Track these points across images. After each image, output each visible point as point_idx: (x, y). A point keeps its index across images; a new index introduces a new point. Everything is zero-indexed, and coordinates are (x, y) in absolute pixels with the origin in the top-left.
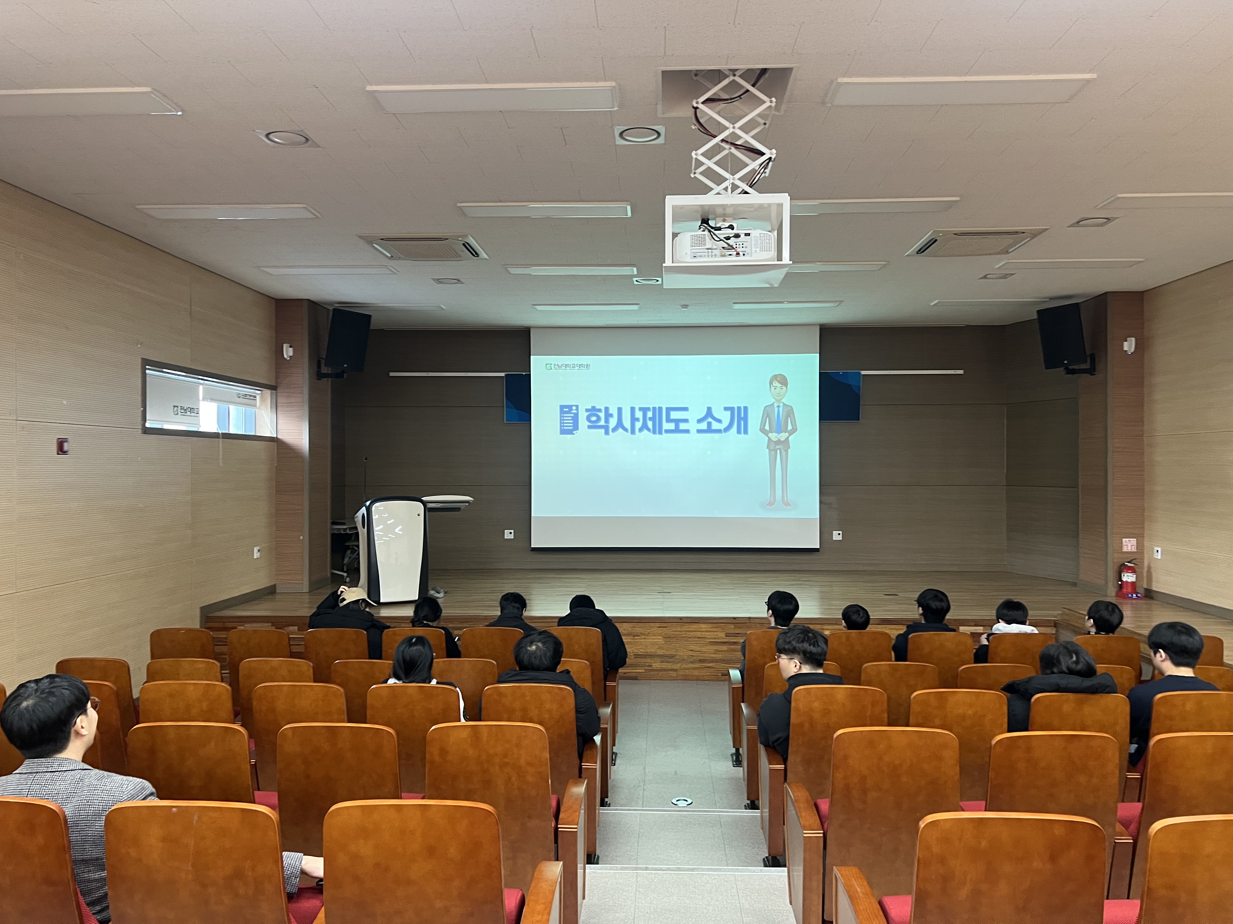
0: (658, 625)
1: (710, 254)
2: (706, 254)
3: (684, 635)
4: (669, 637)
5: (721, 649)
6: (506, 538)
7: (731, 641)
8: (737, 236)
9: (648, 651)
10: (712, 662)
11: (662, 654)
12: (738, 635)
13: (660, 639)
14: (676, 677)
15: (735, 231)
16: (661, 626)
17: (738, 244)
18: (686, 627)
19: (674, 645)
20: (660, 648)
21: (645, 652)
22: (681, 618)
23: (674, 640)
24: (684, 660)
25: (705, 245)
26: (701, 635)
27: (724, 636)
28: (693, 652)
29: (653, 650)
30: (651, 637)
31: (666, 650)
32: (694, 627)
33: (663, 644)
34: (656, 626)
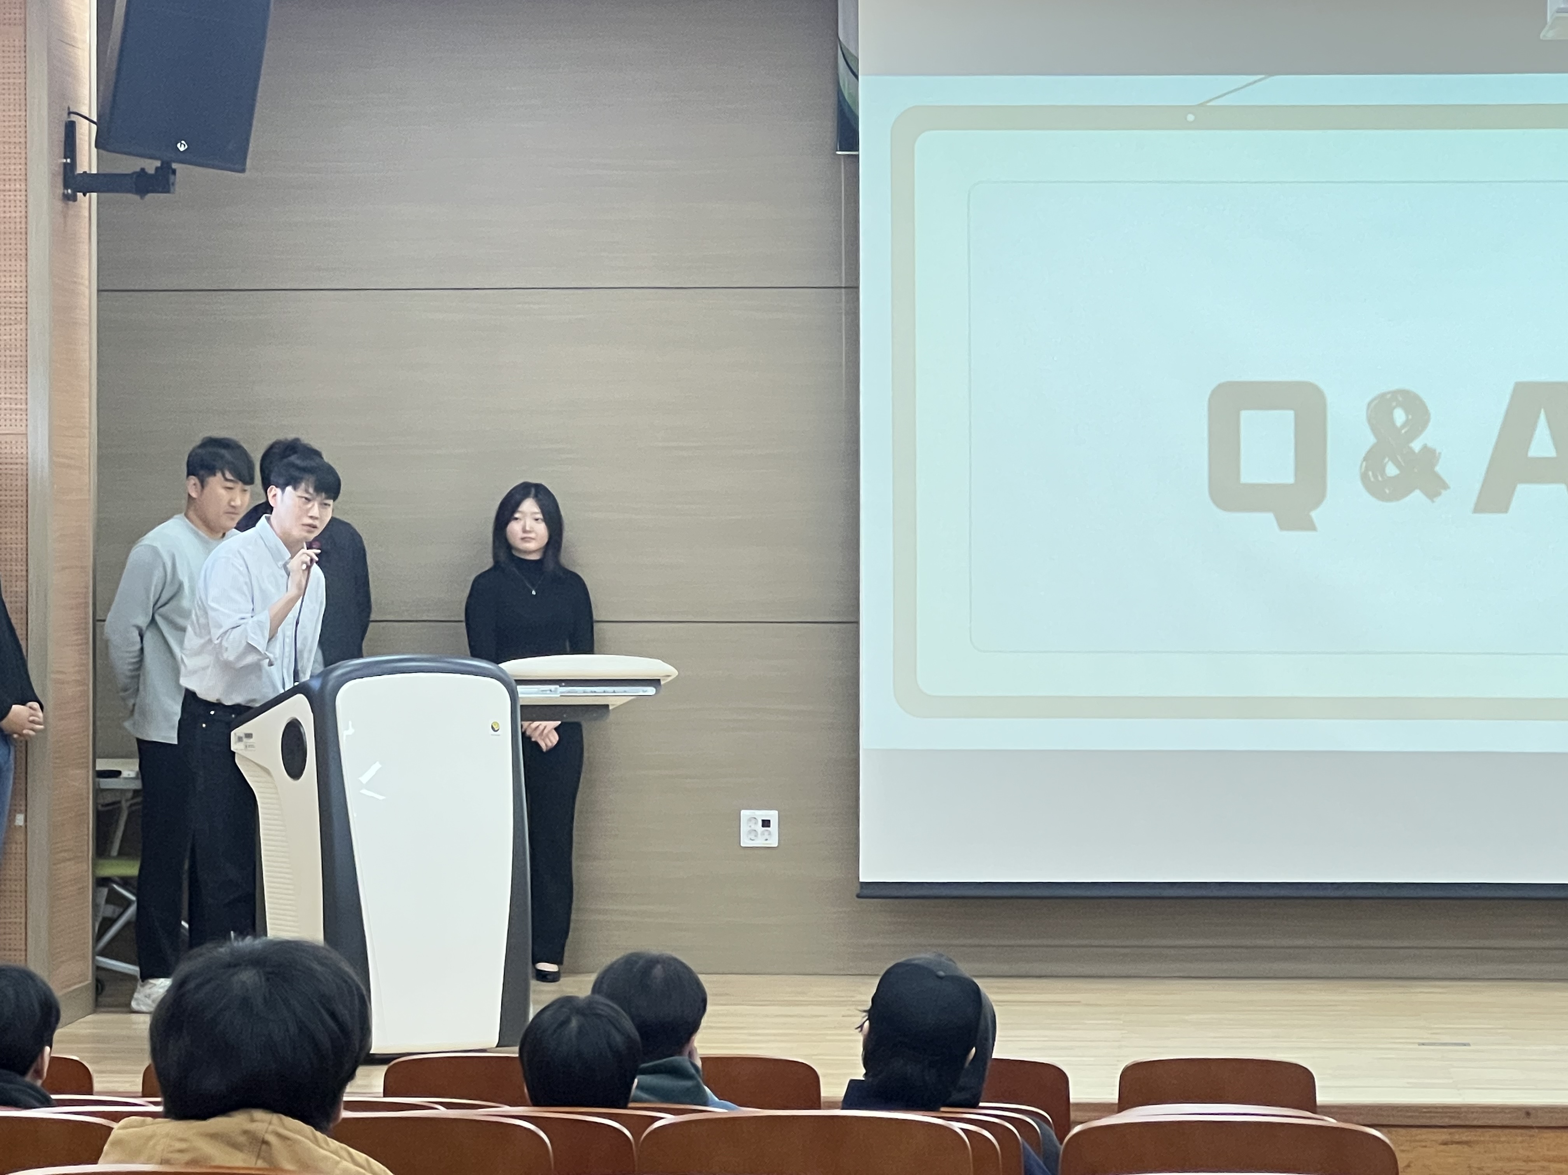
0: (1442, 1134)
6: (745, 842)
16: (1457, 1138)
18: (1547, 1145)
22: (1528, 1111)
34: (1434, 1138)
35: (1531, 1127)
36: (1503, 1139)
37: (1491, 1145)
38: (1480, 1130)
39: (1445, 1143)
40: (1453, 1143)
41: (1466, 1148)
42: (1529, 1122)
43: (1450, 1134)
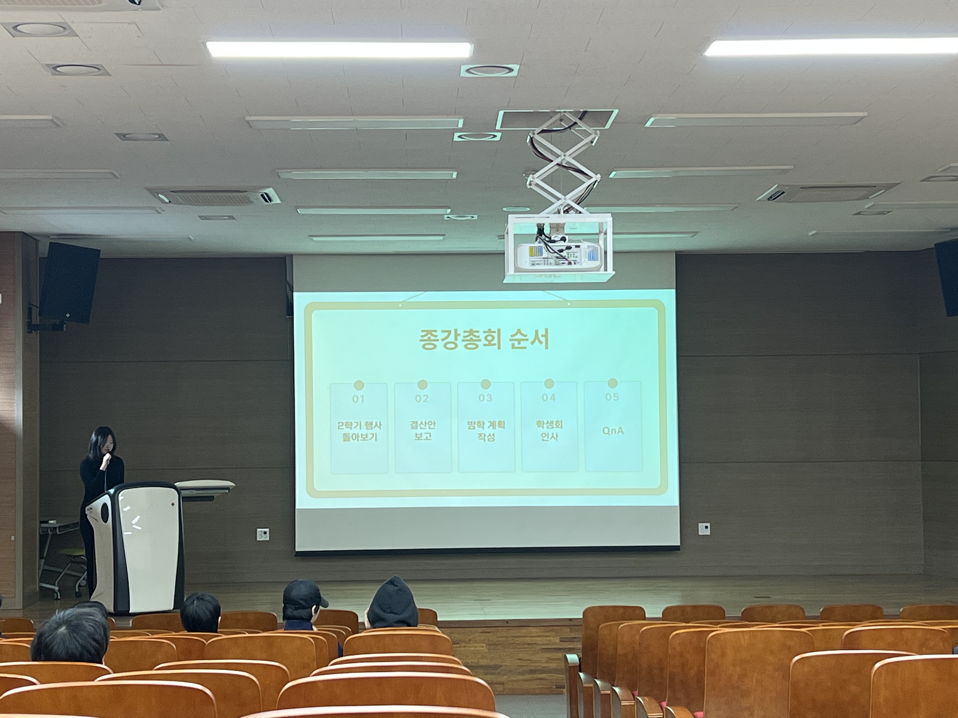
0: (480, 630)
1: (546, 262)
2: (543, 262)
3: (512, 642)
4: (494, 644)
5: (554, 657)
6: (258, 539)
7: (567, 647)
8: (569, 248)
10: (543, 671)
11: (486, 664)
12: (574, 640)
13: (483, 647)
14: (503, 691)
15: (567, 244)
16: (484, 630)
17: (569, 254)
18: (514, 632)
19: (498, 653)
20: (483, 657)
22: (507, 621)
23: (500, 647)
24: (510, 671)
25: (542, 254)
26: (532, 641)
27: (558, 641)
28: (521, 661)
30: (472, 645)
31: (491, 660)
32: (524, 631)
33: (487, 653)
34: (478, 631)
35: (508, 626)
36: (499, 630)
37: (496, 633)
39: (482, 633)
41: (488, 634)
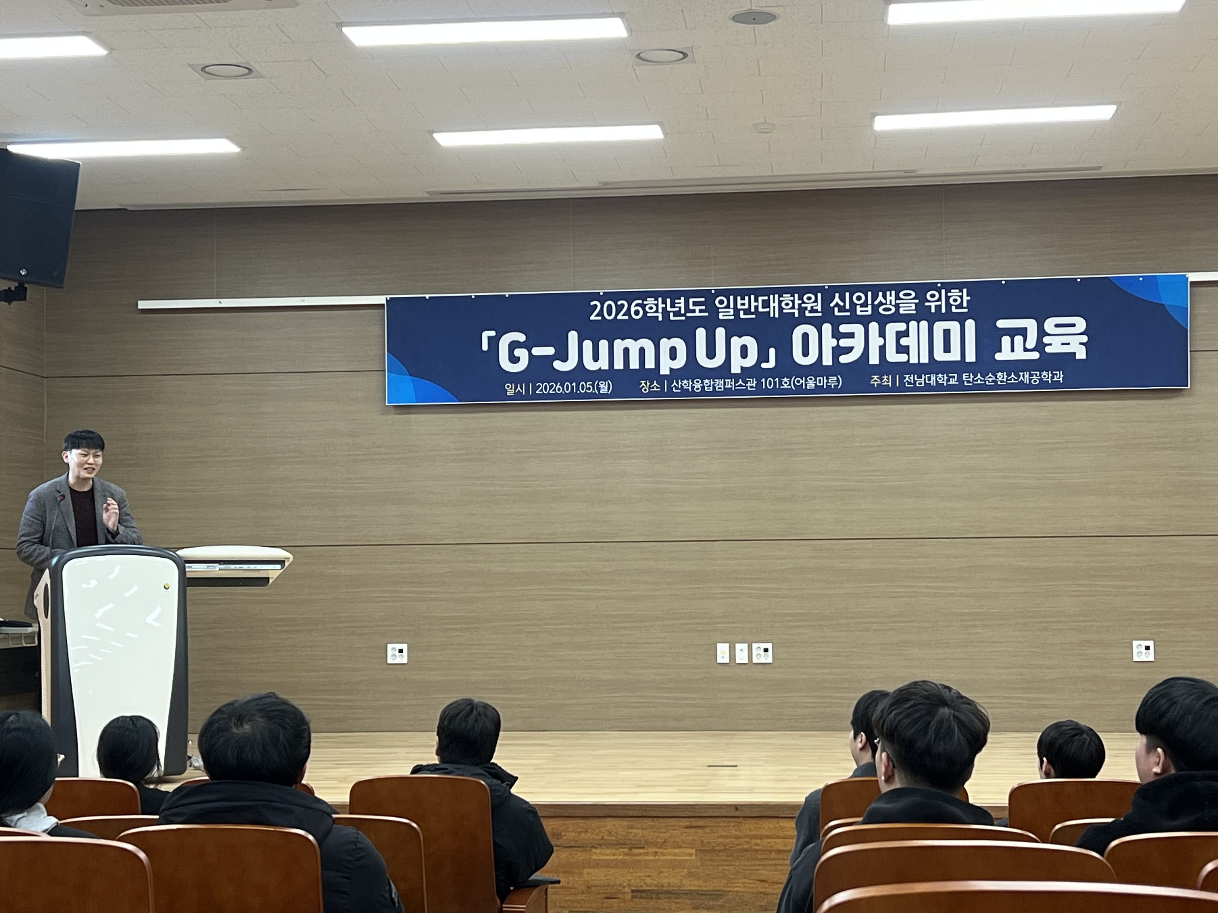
0: (686, 822)
4: (712, 850)
6: (390, 661)
9: (665, 881)
11: (696, 888)
13: (691, 855)
18: (749, 827)
19: (720, 868)
20: (690, 875)
21: (655, 886)
22: (736, 807)
23: (723, 856)
29: (675, 881)
30: (669, 850)
31: (706, 881)
33: (697, 867)
34: (680, 824)
35: (739, 817)
36: (722, 824)
37: (715, 829)
38: (708, 819)
39: (687, 827)
40: (691, 827)
41: (700, 830)
42: (737, 814)
43: (690, 822)
